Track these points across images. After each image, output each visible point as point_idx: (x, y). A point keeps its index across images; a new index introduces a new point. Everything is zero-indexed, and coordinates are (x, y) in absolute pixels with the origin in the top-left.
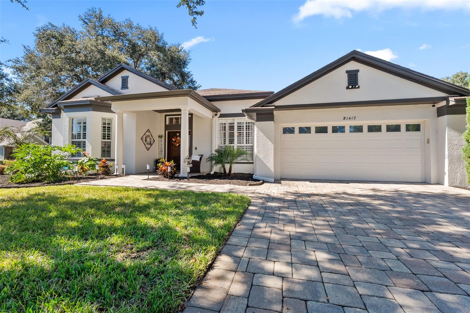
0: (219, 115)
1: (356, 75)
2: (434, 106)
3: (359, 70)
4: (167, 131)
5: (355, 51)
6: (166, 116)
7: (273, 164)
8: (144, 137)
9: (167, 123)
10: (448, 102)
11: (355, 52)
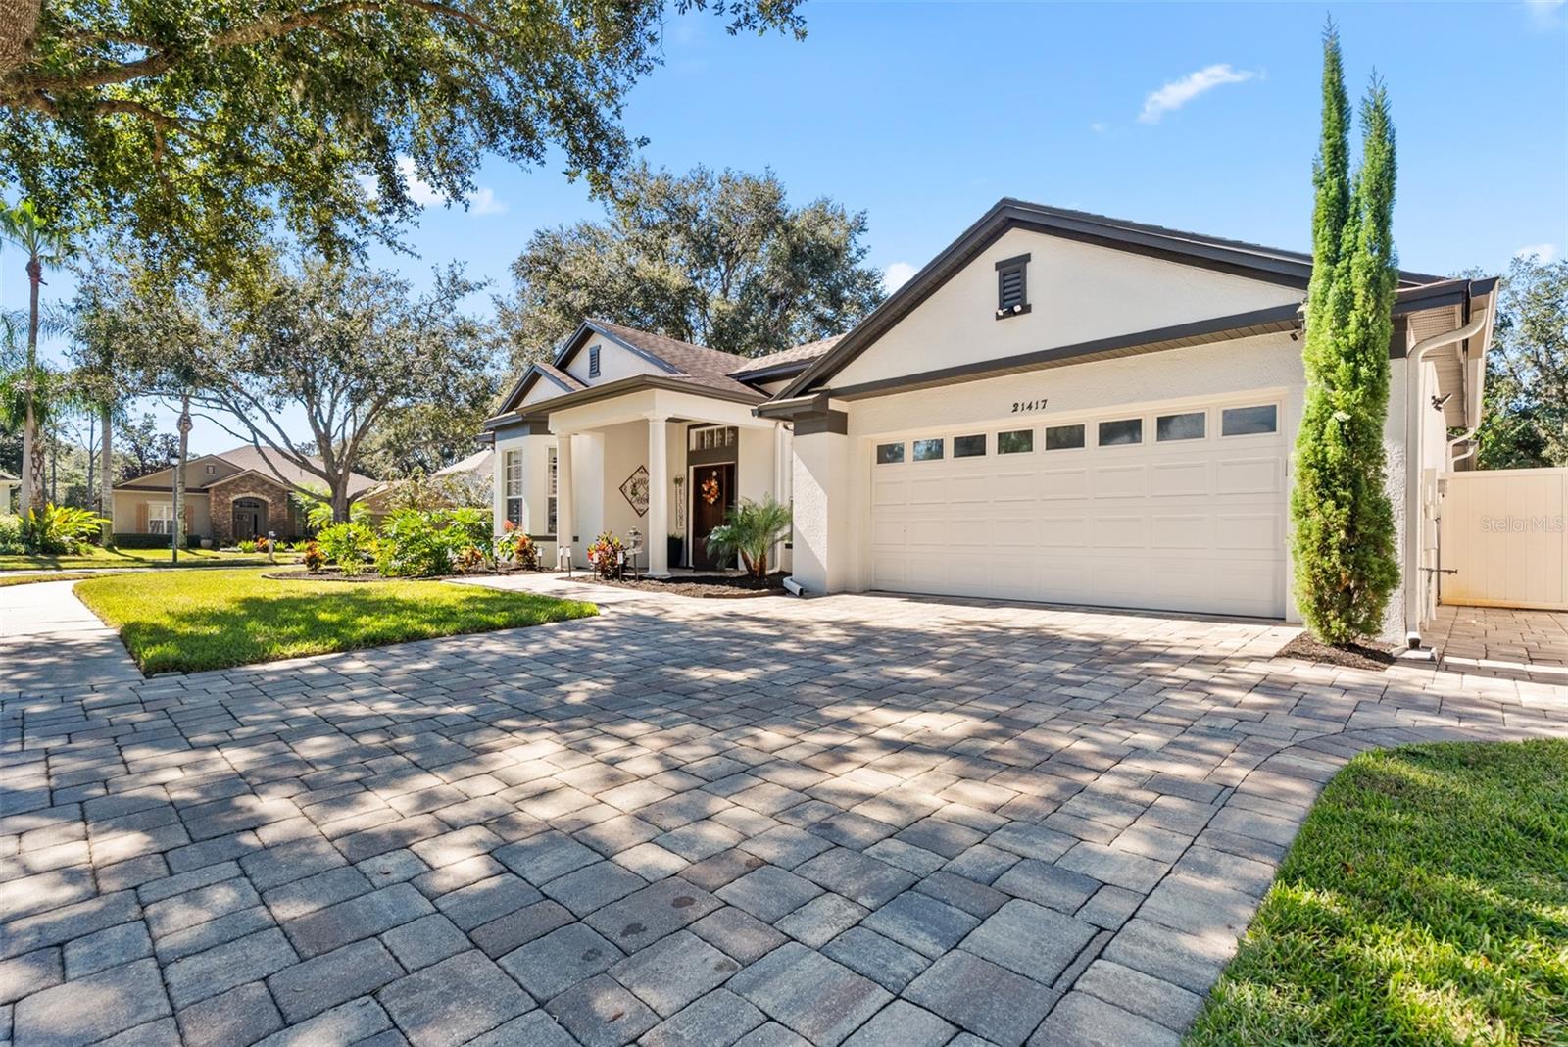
1: (1021, 271)
2: (1294, 338)
3: (1028, 254)
4: (692, 467)
5: (1004, 200)
6: (690, 428)
8: (629, 485)
9: (693, 446)
11: (1005, 204)
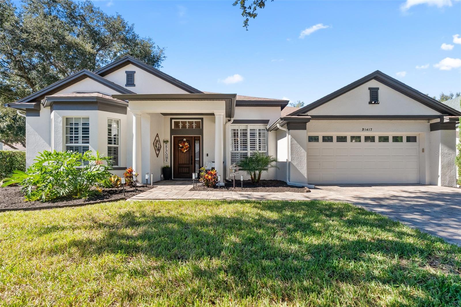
0: (232, 121)
1: (376, 92)
2: (428, 122)
3: (379, 88)
4: (173, 136)
5: (378, 70)
6: (171, 119)
7: (306, 171)
8: (155, 142)
9: (173, 127)
10: (442, 119)
11: (378, 72)
